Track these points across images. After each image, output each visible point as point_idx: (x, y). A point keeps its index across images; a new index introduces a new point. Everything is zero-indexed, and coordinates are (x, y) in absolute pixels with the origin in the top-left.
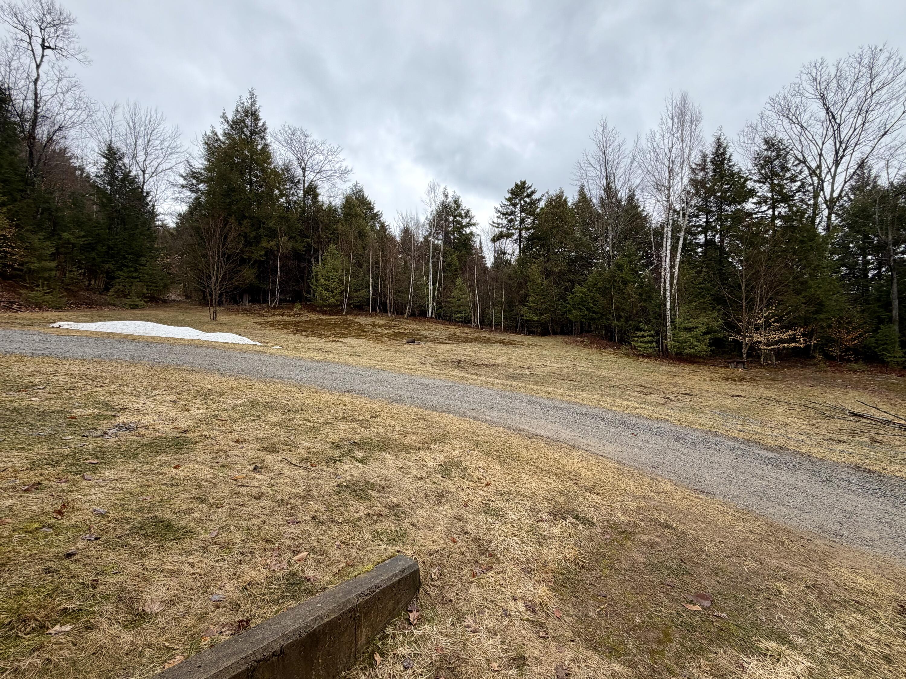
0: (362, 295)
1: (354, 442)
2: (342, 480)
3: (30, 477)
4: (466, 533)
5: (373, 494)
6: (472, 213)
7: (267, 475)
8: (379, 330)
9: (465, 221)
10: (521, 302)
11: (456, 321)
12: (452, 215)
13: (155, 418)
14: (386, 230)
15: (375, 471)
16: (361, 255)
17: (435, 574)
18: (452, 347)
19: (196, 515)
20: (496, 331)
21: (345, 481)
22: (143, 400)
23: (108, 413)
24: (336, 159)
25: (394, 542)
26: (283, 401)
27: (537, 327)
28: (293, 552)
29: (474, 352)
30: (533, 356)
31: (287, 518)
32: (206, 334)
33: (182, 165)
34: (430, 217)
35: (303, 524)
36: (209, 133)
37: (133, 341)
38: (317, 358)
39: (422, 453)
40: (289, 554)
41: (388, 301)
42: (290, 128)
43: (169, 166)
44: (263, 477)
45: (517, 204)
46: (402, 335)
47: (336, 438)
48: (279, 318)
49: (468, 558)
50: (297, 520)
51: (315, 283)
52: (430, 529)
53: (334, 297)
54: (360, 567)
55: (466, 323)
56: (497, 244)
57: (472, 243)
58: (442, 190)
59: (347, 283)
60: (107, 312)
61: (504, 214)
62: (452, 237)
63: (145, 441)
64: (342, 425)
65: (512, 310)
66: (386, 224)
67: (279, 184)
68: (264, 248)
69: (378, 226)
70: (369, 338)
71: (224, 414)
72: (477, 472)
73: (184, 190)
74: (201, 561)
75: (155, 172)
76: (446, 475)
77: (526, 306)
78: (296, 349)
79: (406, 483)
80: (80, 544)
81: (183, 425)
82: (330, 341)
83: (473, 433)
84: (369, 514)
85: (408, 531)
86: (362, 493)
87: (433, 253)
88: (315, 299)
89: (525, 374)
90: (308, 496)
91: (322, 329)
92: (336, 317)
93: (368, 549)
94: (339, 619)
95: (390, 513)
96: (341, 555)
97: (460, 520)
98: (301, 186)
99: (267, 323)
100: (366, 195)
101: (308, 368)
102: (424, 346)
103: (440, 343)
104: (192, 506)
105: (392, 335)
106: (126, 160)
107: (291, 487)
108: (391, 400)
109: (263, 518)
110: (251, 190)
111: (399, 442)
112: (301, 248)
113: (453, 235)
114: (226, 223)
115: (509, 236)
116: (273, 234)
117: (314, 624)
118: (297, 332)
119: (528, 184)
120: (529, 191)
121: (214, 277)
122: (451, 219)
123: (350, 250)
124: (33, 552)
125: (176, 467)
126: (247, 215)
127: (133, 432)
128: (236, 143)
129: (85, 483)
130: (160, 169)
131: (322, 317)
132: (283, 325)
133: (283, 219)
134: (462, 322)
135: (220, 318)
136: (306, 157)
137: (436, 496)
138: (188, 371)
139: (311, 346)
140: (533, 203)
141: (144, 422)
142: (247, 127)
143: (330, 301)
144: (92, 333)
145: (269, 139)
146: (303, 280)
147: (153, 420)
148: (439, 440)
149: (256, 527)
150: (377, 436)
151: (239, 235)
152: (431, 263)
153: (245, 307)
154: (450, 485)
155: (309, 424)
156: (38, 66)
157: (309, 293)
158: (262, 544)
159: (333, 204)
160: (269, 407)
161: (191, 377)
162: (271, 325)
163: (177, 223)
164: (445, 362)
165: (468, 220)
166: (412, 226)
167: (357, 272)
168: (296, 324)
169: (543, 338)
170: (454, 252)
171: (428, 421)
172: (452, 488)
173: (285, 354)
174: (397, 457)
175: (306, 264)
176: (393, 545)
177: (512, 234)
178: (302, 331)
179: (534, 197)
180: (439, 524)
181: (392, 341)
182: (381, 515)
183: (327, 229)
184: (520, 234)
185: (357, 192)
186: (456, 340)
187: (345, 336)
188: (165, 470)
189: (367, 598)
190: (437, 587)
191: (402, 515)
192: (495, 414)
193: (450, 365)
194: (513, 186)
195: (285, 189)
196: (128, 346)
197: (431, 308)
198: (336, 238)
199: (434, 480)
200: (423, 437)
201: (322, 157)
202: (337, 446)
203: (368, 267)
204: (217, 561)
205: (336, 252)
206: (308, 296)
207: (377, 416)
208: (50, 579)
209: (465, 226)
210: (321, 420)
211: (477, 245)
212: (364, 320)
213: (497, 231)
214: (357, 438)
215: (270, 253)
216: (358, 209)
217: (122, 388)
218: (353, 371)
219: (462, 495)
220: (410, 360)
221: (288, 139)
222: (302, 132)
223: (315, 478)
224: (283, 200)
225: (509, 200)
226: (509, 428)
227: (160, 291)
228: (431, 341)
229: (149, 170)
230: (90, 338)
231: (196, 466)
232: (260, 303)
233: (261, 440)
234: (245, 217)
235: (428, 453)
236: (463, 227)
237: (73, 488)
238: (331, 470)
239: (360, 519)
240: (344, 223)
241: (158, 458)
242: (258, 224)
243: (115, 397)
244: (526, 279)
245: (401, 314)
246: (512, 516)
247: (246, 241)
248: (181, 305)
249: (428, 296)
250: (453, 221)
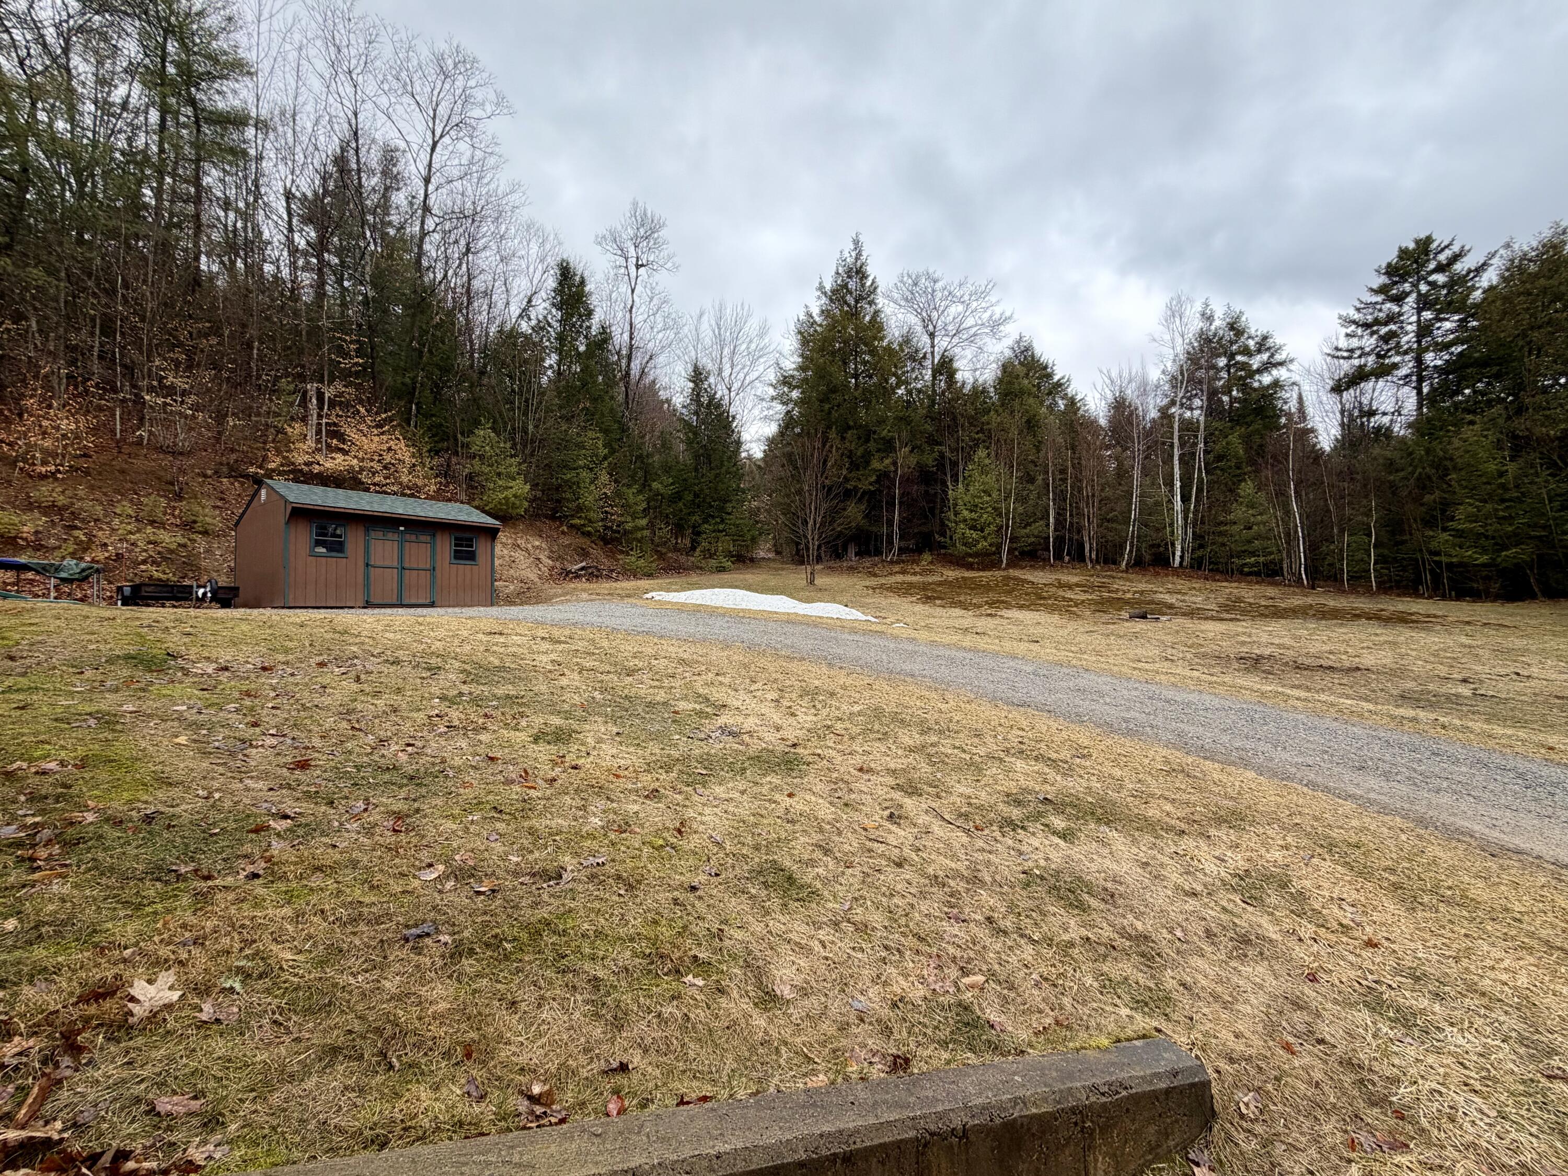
0: (1036, 533)
1: (1046, 799)
2: (1031, 864)
3: (646, 780)
4: (1321, 1041)
5: (1094, 903)
6: (1277, 339)
7: (908, 830)
8: (1069, 595)
9: (1256, 362)
10: (1429, 522)
11: (1242, 572)
12: (1225, 354)
13: (759, 722)
14: (1079, 409)
15: (1092, 861)
16: (1032, 461)
17: (1247, 1105)
18: (1239, 627)
19: (821, 870)
20: (1353, 590)
21: (1037, 867)
22: (742, 695)
23: (708, 710)
24: (984, 305)
25: (1146, 1009)
26: (919, 712)
27: (1487, 578)
28: (962, 968)
29: (1297, 638)
30: (1481, 652)
31: (946, 909)
32: (804, 605)
33: (772, 370)
34: (1170, 366)
35: (972, 925)
36: (802, 317)
37: (724, 615)
38: (964, 644)
39: (1187, 843)
40: (954, 973)
41: (1086, 539)
42: (909, 276)
43: (756, 374)
44: (903, 833)
45: (1407, 294)
46: (1118, 603)
47: (1012, 787)
48: (900, 578)
49: (1332, 1100)
50: (962, 917)
51: (952, 517)
52: (1226, 1005)
53: (985, 538)
54: (1083, 1034)
55: (1268, 576)
56: (1349, 396)
57: (1279, 404)
58: (1198, 307)
59: (1007, 514)
60: (694, 578)
61: (1366, 326)
62: (1225, 399)
63: (751, 752)
64: (1020, 765)
65: (1403, 542)
66: (1078, 397)
67: (896, 367)
68: (875, 470)
69: (1061, 404)
70: (1052, 609)
71: (839, 726)
72: (1336, 910)
73: (774, 404)
74: (833, 942)
75: (742, 388)
76: (1253, 899)
77: (1445, 529)
78: (928, 627)
79: (1160, 897)
80: (703, 878)
81: (791, 734)
82: (982, 615)
83: (1316, 819)
84: (1088, 939)
85: (1175, 995)
86: (1072, 897)
87: (1180, 437)
88: (954, 545)
89: (1457, 696)
90: (975, 880)
91: (966, 594)
92: (989, 574)
93: (1095, 1005)
94: (1056, 1119)
95: (1131, 947)
96: (1043, 1000)
97: (1301, 1008)
98: (928, 363)
99: (882, 586)
100: (1038, 353)
101: (952, 660)
102: (1168, 624)
103: (1206, 619)
104: (814, 856)
105: (1096, 603)
106: (712, 380)
107: (946, 857)
108: (1109, 728)
109: (910, 899)
110: (856, 385)
111: (1136, 811)
112: (930, 462)
113: (1229, 392)
114: (825, 441)
115: (1383, 371)
116: (888, 446)
117: (1014, 1108)
118: (927, 600)
119: (1440, 239)
120: (1442, 257)
121: (811, 523)
122: (1222, 362)
123: (1013, 453)
124: (662, 875)
125: (790, 795)
126: (851, 423)
127: (737, 740)
128: (837, 321)
129: (696, 798)
130: (747, 382)
131: (968, 574)
132: (904, 590)
133: (904, 420)
134: (1258, 574)
135: (820, 581)
136: (935, 315)
137: (1231, 939)
138: (790, 659)
139: (951, 623)
140: (1459, 283)
141: (747, 727)
142: (851, 293)
143: (979, 546)
144: (683, 605)
145: (881, 301)
146: (933, 515)
147: (757, 725)
148: (1226, 821)
149: (901, 912)
150: (1089, 794)
151: (842, 455)
152: (1176, 458)
153: (850, 563)
154: (1264, 921)
155: (963, 756)
156: (633, 291)
157: (943, 534)
158: (911, 942)
159: (981, 381)
160: (898, 720)
161: (794, 666)
162: (887, 589)
163: (765, 451)
164: (1222, 660)
165: (1265, 356)
166: (1131, 394)
167: (1025, 493)
168: (924, 587)
169: (1510, 608)
170: (1232, 428)
171: (1195, 777)
172: (1272, 932)
173: (912, 636)
174: (1134, 841)
175: (939, 487)
176: (1144, 1013)
177: (1395, 366)
178: (935, 598)
179: (1460, 267)
180: (1247, 1001)
181: (1097, 614)
182: (1114, 948)
183: (971, 424)
184: (1419, 361)
185: (1022, 352)
186: (1244, 612)
187: (1008, 606)
188: (777, 797)
189: (1104, 1099)
190: (1256, 1136)
191: (1158, 959)
192: (1373, 782)
193: (1236, 665)
194: (1392, 256)
195: (904, 373)
196: (720, 622)
197: (1179, 547)
198: (986, 437)
199: (1225, 904)
200: (1188, 810)
201: (960, 308)
202: (1015, 801)
203: (1046, 481)
204: (854, 948)
205: (987, 461)
206: (943, 539)
207: (1084, 756)
208: (679, 914)
209: (1259, 371)
210: (982, 751)
211: (1293, 406)
212: (1040, 577)
213: (1346, 367)
214: (1050, 791)
215: (884, 477)
216: (1026, 382)
217: (720, 678)
218: (1030, 669)
219: (1299, 952)
220: (1139, 651)
221: (908, 294)
222: (928, 277)
223: (984, 850)
224: (901, 391)
225: (1383, 290)
226: (1421, 821)
227: (747, 546)
228: (1184, 614)
229: (735, 386)
230: (683, 612)
231: (813, 799)
232: (870, 556)
233: (894, 771)
234: (849, 428)
235: (1202, 843)
236: (1252, 374)
237: (687, 803)
238: (1010, 842)
239: (1071, 944)
240: (1001, 410)
241: (768, 779)
242: (867, 435)
243: (714, 690)
244: (1443, 466)
245: (1114, 563)
246: (1455, 1038)
247: (851, 463)
248: (771, 565)
249: (1171, 525)
250: (1228, 366)
